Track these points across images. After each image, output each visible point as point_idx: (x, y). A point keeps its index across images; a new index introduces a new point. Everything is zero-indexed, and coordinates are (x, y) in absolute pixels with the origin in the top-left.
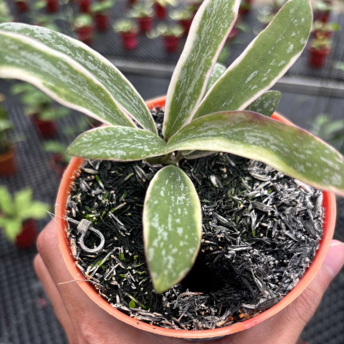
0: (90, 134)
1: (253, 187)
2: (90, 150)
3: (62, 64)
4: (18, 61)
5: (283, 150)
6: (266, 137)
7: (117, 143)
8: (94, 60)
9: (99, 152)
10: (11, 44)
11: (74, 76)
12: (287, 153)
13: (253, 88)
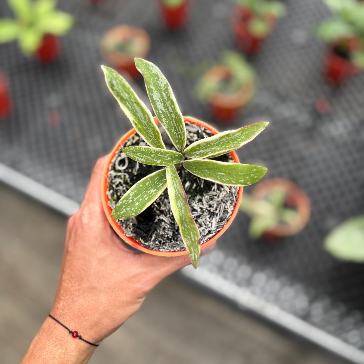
0: (136, 148)
1: (198, 203)
2: (130, 154)
3: (147, 117)
4: (130, 107)
5: (183, 218)
6: (182, 208)
7: (145, 156)
8: (174, 108)
9: (134, 156)
10: (132, 99)
11: (149, 123)
12: (183, 220)
13: (218, 178)
